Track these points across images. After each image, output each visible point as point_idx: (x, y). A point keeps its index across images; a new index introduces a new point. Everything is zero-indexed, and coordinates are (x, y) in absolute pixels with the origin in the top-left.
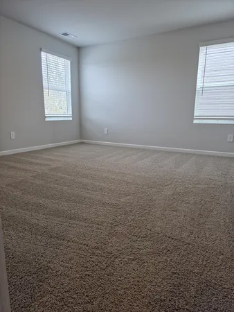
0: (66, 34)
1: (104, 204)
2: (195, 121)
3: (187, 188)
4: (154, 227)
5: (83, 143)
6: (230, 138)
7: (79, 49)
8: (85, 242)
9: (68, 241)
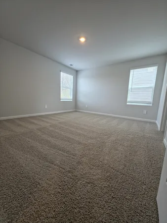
0: (71, 65)
1: (79, 143)
2: (128, 104)
3: (123, 137)
4: (104, 160)
5: (76, 111)
6: (145, 112)
7: (77, 71)
8: (64, 167)
9: (55, 165)
